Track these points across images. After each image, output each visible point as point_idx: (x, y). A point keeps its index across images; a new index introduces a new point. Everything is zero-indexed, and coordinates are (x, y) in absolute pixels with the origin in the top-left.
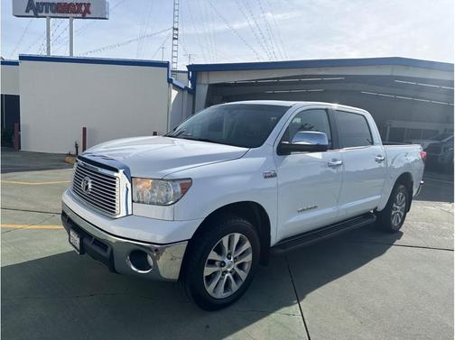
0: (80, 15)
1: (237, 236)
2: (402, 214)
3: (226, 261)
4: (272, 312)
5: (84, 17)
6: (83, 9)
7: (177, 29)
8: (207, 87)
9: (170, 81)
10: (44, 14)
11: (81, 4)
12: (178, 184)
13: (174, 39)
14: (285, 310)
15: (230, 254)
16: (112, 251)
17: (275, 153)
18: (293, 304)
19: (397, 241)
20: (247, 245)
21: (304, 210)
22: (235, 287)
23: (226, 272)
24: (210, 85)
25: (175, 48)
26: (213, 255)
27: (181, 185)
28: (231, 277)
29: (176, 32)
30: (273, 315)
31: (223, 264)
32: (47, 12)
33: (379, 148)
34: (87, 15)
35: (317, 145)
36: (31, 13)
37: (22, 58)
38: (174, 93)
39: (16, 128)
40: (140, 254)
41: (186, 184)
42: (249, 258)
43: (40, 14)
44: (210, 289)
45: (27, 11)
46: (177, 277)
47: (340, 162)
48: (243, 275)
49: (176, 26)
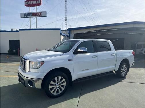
0: (39, 16)
1: (60, 78)
2: (126, 72)
3: (57, 84)
4: (70, 99)
5: (40, 17)
6: (40, 14)
7: (66, 18)
8: (73, 35)
9: (61, 34)
10: (29, 17)
11: (39, 13)
12: (40, 63)
13: (65, 21)
14: (75, 99)
15: (58, 82)
16: (24, 81)
17: (73, 54)
18: (77, 97)
19: (123, 80)
20: (64, 80)
21: (84, 70)
22: (60, 92)
23: (57, 87)
24: (74, 34)
25: (66, 24)
26: (52, 82)
27: (41, 63)
28: (59, 89)
29: (66, 19)
30: (70, 100)
31: (56, 85)
32: (30, 16)
33: (113, 51)
34: (41, 16)
35: (85, 51)
36: (25, 16)
37: (20, 30)
38: (62, 37)
39: (19, 49)
40: (31, 82)
41: (42, 63)
42: (65, 84)
43: (28, 17)
44: (52, 92)
45: (24, 16)
46: (40, 88)
47: (96, 56)
48: (63, 89)
49: (66, 17)
